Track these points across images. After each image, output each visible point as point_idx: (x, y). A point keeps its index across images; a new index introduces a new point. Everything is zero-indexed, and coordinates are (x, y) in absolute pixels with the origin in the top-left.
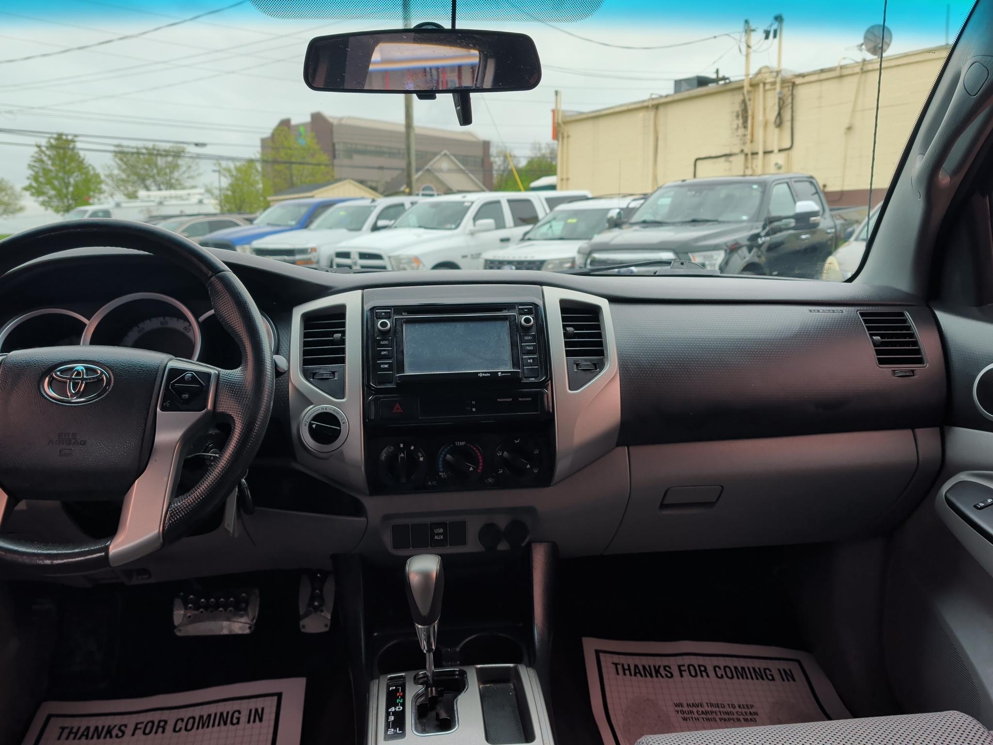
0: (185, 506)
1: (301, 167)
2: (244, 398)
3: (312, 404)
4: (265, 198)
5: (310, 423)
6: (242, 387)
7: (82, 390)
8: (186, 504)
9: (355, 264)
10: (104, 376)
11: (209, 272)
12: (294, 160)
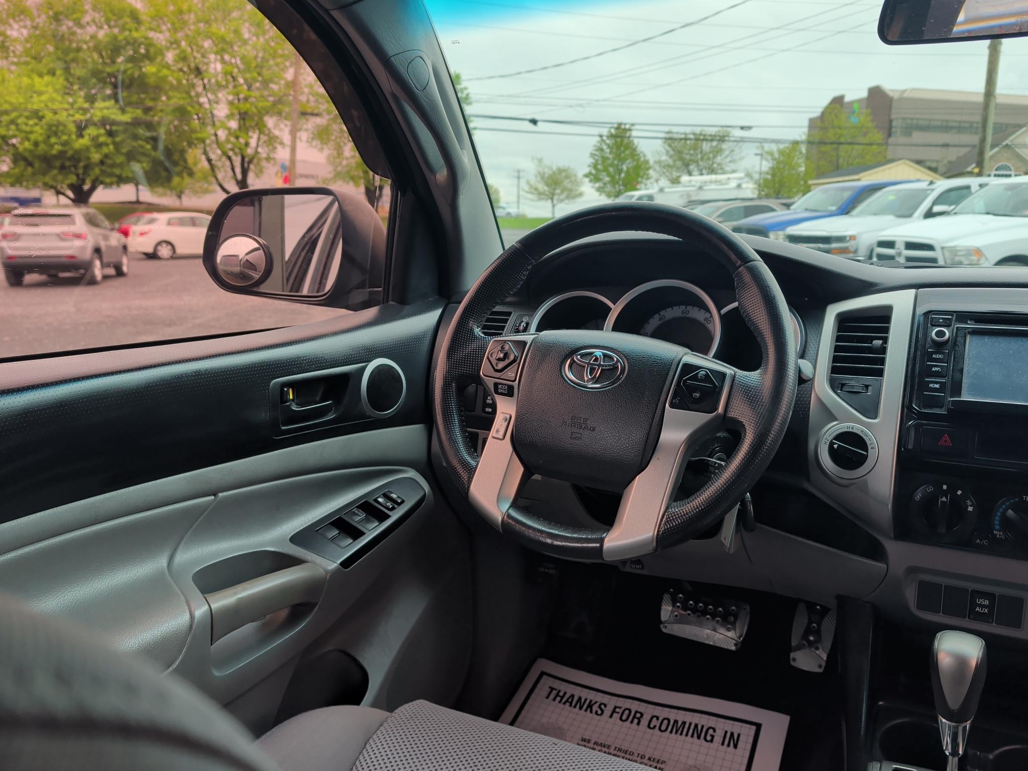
0: (683, 514)
1: (849, 147)
2: (759, 405)
3: (836, 419)
4: (806, 182)
5: (831, 441)
6: (759, 393)
7: (597, 376)
8: (683, 512)
9: (899, 254)
10: (619, 364)
11: (738, 261)
12: (842, 140)
